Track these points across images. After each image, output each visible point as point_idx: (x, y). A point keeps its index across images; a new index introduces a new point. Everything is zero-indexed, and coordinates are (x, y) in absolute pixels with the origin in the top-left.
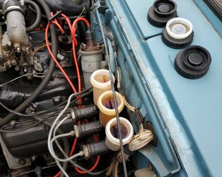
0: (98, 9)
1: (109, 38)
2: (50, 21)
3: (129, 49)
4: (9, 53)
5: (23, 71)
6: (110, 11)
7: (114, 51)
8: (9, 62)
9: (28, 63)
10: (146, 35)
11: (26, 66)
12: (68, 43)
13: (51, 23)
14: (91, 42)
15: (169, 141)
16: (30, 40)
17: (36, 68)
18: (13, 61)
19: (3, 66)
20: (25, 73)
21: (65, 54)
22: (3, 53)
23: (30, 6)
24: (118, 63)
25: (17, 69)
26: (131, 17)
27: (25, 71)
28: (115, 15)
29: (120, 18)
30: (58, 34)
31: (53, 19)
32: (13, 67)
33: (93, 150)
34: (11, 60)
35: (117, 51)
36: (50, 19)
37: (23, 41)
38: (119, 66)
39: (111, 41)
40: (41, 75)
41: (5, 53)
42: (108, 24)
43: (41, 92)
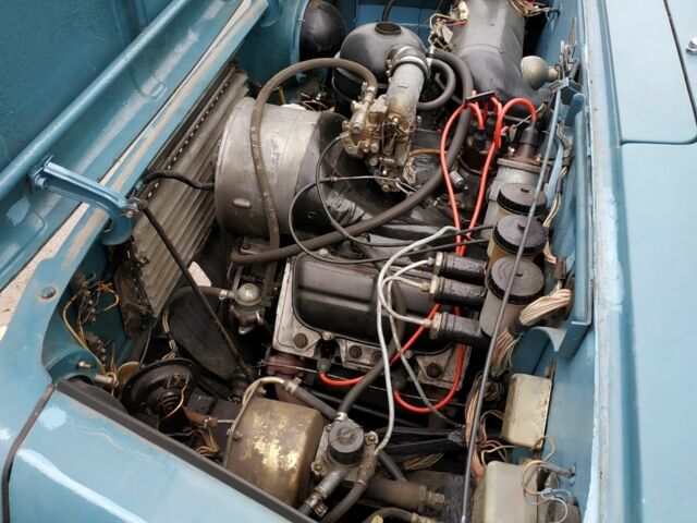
0: (562, 90)
1: (563, 143)
2: (467, 101)
3: (588, 154)
4: (375, 128)
5: (382, 171)
6: (581, 97)
7: (563, 166)
8: (367, 143)
9: (396, 160)
10: (625, 136)
11: (390, 166)
12: (482, 152)
13: (465, 107)
14: (526, 149)
15: (590, 286)
16: (416, 122)
17: (405, 176)
18: (375, 145)
19: (356, 144)
20: (382, 175)
21: (467, 174)
22: (365, 123)
23: (437, 76)
24: (562, 187)
25: (373, 162)
26: (615, 112)
27: (385, 172)
28: (587, 104)
29: (595, 110)
30: (470, 131)
31: (473, 100)
32: (369, 155)
33: (450, 325)
34: (372, 140)
35: (569, 168)
36: (469, 98)
37: (406, 114)
38: (562, 193)
39: (565, 148)
40: (408, 190)
41: (368, 125)
42: (570, 123)
43: (389, 222)
